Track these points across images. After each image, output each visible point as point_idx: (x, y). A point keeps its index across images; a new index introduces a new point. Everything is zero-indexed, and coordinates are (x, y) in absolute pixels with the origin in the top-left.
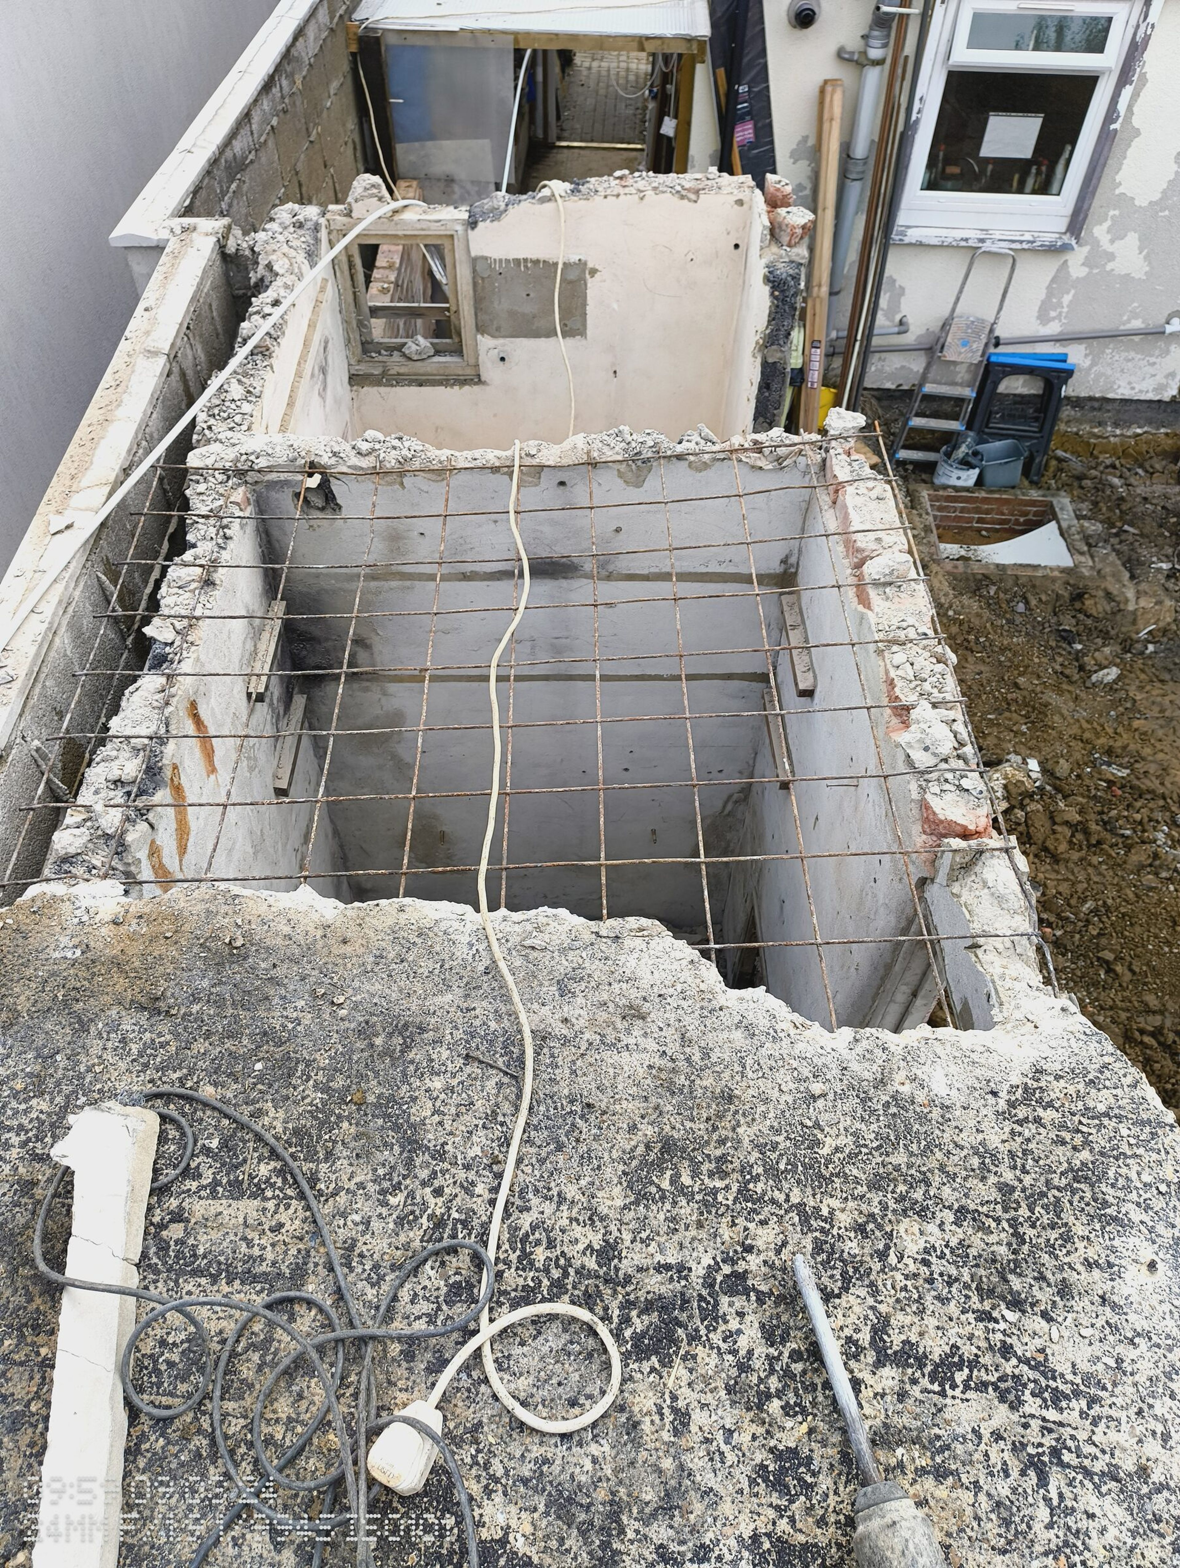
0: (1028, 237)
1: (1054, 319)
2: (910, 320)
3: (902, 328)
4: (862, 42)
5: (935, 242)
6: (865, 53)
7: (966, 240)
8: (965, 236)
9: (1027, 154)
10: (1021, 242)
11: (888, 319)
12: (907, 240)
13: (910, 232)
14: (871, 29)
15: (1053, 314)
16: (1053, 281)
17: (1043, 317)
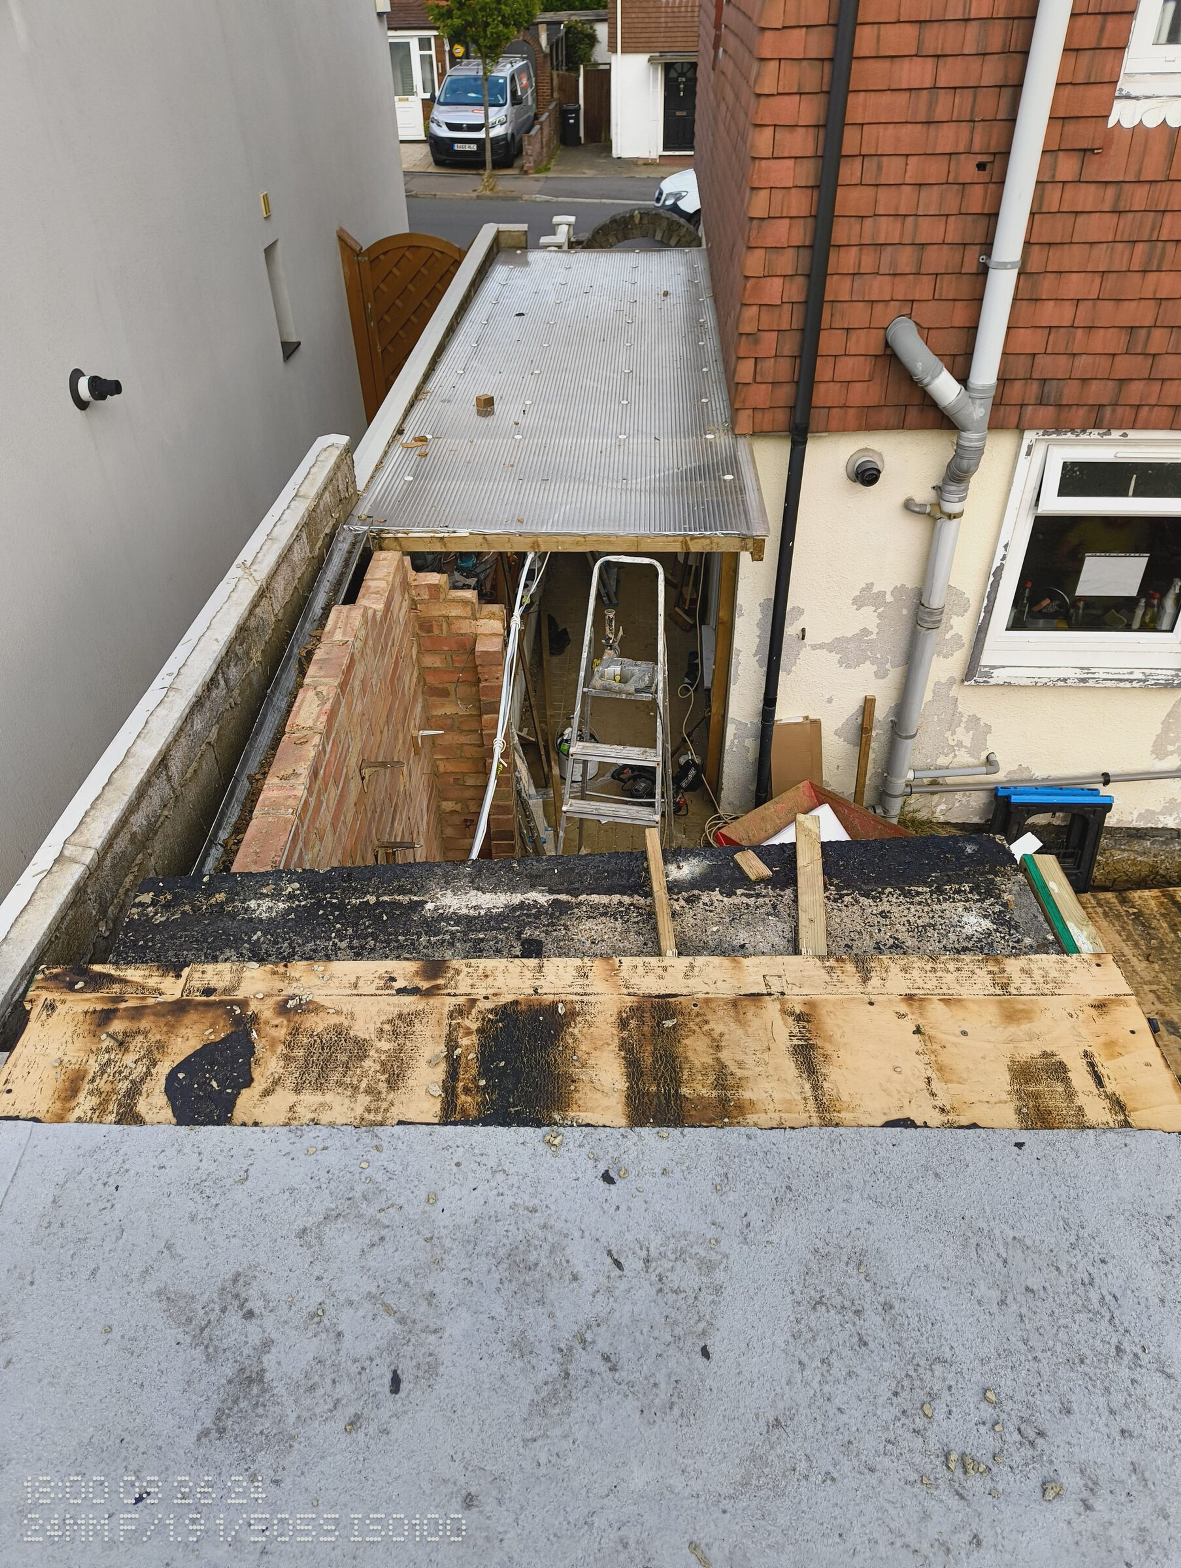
0: (1138, 675)
1: (1172, 753)
2: (998, 758)
3: (991, 769)
4: (933, 492)
5: (1028, 682)
6: (939, 505)
7: (1065, 680)
8: (1062, 676)
9: (1134, 593)
10: (1131, 681)
11: (972, 756)
12: (992, 681)
13: (996, 673)
14: (945, 482)
15: (1170, 748)
16: (1169, 715)
17: (1159, 751)
